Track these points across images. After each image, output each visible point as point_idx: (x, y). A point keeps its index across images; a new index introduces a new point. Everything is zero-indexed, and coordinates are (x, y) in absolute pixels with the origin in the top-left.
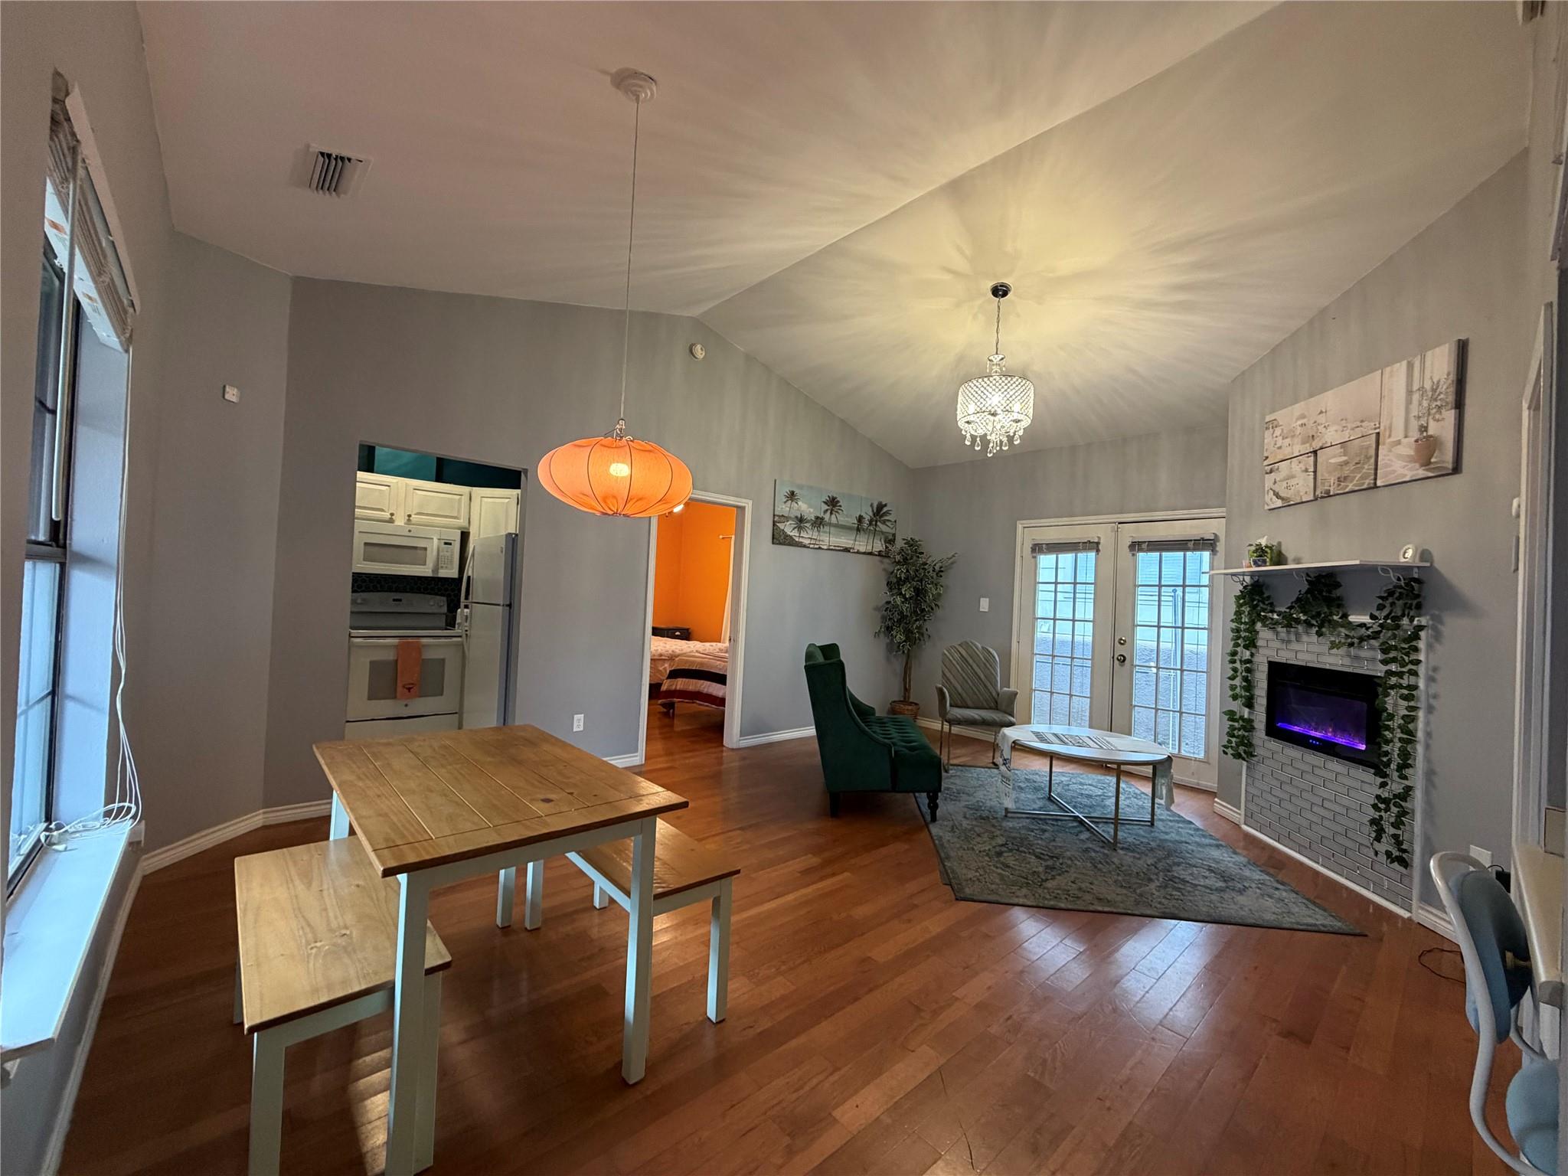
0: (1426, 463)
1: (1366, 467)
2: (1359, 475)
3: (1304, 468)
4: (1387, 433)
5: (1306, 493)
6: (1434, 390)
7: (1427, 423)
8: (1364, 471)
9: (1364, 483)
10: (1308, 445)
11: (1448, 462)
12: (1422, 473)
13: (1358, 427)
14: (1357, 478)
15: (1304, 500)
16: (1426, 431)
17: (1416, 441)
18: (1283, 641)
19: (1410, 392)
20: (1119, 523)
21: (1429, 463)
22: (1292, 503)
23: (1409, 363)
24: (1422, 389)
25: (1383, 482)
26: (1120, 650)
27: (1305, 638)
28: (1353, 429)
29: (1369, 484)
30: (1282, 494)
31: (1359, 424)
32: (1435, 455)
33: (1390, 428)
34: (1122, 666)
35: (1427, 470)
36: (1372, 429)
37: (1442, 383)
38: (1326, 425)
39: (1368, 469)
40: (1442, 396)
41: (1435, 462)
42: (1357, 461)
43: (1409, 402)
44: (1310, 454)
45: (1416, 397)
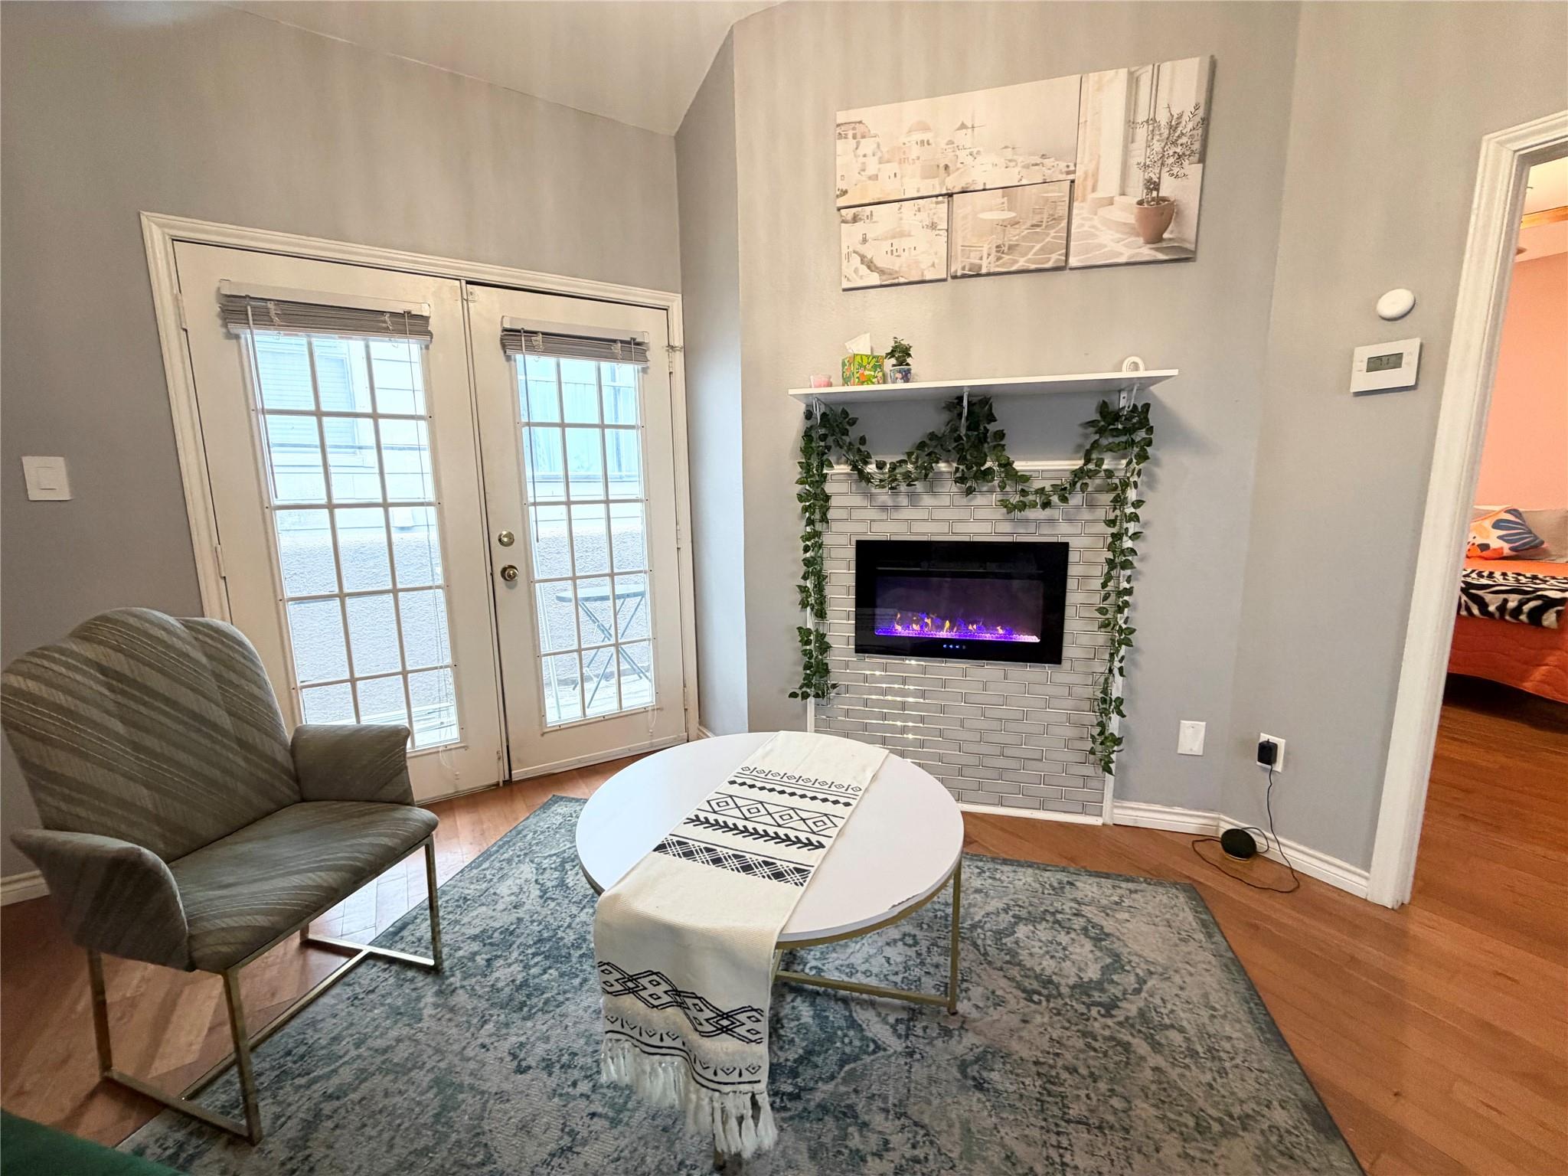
0: (1155, 238)
1: (1052, 233)
2: (1038, 247)
3: (927, 222)
4: (1090, 184)
5: (933, 265)
6: (1173, 128)
7: (1159, 178)
8: (1048, 239)
9: (1049, 260)
10: (936, 181)
11: (1190, 243)
12: (1147, 253)
13: (1037, 165)
14: (1034, 251)
15: (928, 278)
16: (1158, 190)
17: (1140, 203)
18: (884, 508)
19: (1131, 124)
20: (468, 282)
21: (1160, 239)
22: (902, 280)
23: (1131, 74)
24: (1152, 121)
25: (1079, 261)
26: (503, 557)
27: (927, 500)
28: (1027, 167)
29: (1058, 260)
30: (880, 262)
31: (1039, 161)
32: (1170, 228)
33: (1096, 175)
34: (510, 587)
35: (1157, 249)
36: (1061, 173)
37: (1185, 118)
38: (975, 151)
39: (1054, 238)
40: (1184, 140)
41: (1170, 239)
42: (1034, 222)
43: (1129, 139)
44: (940, 198)
45: (1142, 133)
